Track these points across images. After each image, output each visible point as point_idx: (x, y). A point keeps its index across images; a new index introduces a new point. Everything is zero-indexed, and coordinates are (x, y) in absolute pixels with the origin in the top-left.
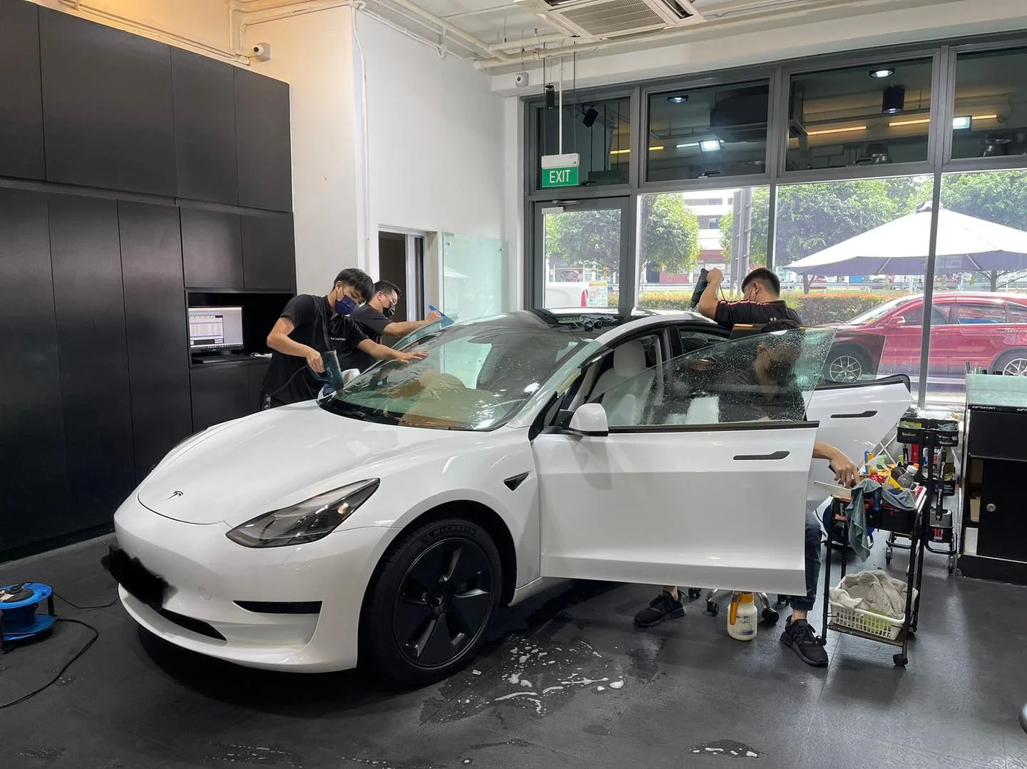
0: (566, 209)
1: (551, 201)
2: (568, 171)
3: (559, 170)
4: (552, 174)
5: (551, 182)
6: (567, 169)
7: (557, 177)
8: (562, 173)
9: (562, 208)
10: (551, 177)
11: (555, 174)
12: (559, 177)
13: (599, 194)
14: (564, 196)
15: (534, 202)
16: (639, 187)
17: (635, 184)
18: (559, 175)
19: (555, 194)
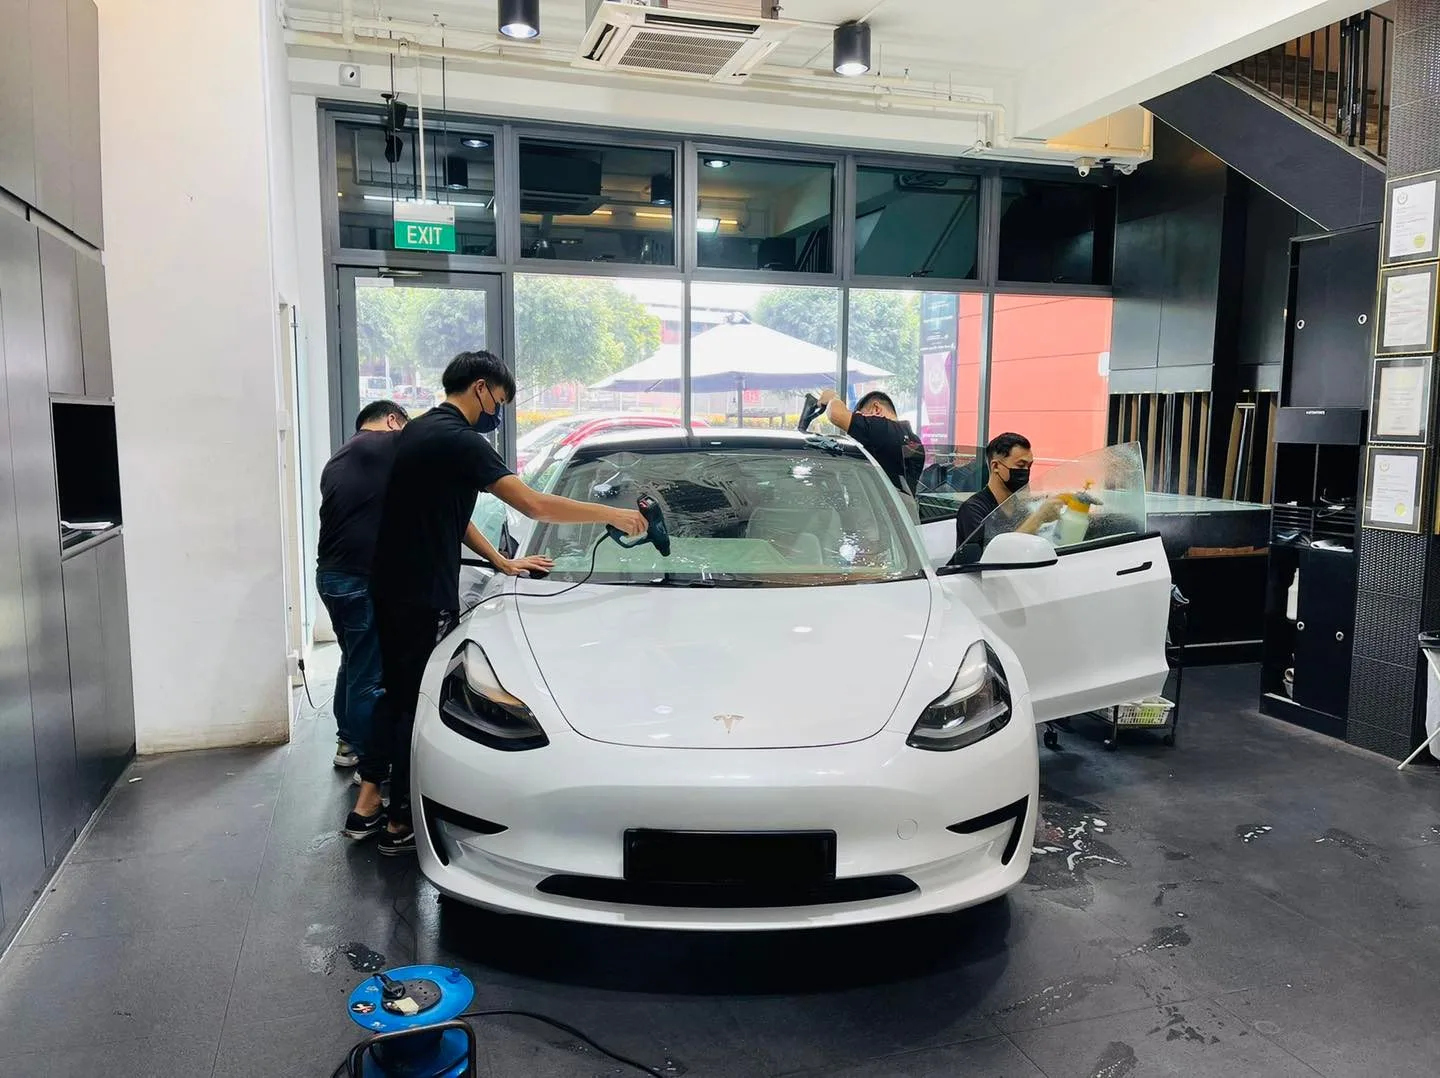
0: (399, 280)
1: (377, 268)
2: (438, 229)
3: (424, 225)
4: (413, 231)
5: (410, 241)
6: (438, 226)
7: (420, 235)
8: (428, 232)
9: (392, 280)
10: (409, 234)
11: (417, 231)
12: (423, 237)
13: (453, 266)
14: (396, 263)
15: (338, 266)
16: (515, 263)
17: (510, 258)
18: (423, 233)
19: (379, 257)
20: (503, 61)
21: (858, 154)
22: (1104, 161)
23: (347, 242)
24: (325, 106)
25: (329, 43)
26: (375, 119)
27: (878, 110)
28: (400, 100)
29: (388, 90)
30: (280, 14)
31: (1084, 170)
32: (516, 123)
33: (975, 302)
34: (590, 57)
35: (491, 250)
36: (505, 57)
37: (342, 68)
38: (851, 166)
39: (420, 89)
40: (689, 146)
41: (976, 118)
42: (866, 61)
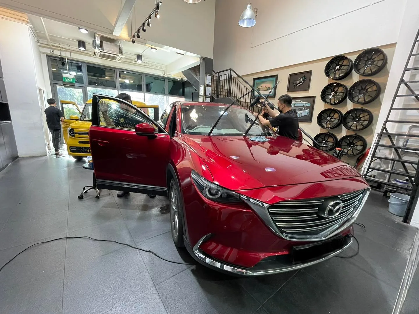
0: (65, 87)
1: (61, 84)
2: (71, 79)
3: (69, 78)
7: (68, 80)
10: (66, 79)
12: (69, 80)
13: (76, 85)
14: (64, 84)
15: (53, 83)
16: (87, 85)
17: (86, 85)
18: (69, 79)
19: (61, 82)
20: (81, 53)
21: (145, 74)
22: (182, 79)
23: (54, 79)
24: (48, 56)
25: (47, 46)
26: (58, 59)
27: (147, 68)
28: (62, 57)
29: (60, 55)
30: (36, 40)
31: (179, 80)
32: (86, 63)
33: (165, 97)
34: (94, 55)
35: (82, 83)
36: (81, 52)
37: (50, 50)
38: (144, 75)
39: (66, 55)
40: (117, 70)
41: (162, 70)
42: (142, 60)
